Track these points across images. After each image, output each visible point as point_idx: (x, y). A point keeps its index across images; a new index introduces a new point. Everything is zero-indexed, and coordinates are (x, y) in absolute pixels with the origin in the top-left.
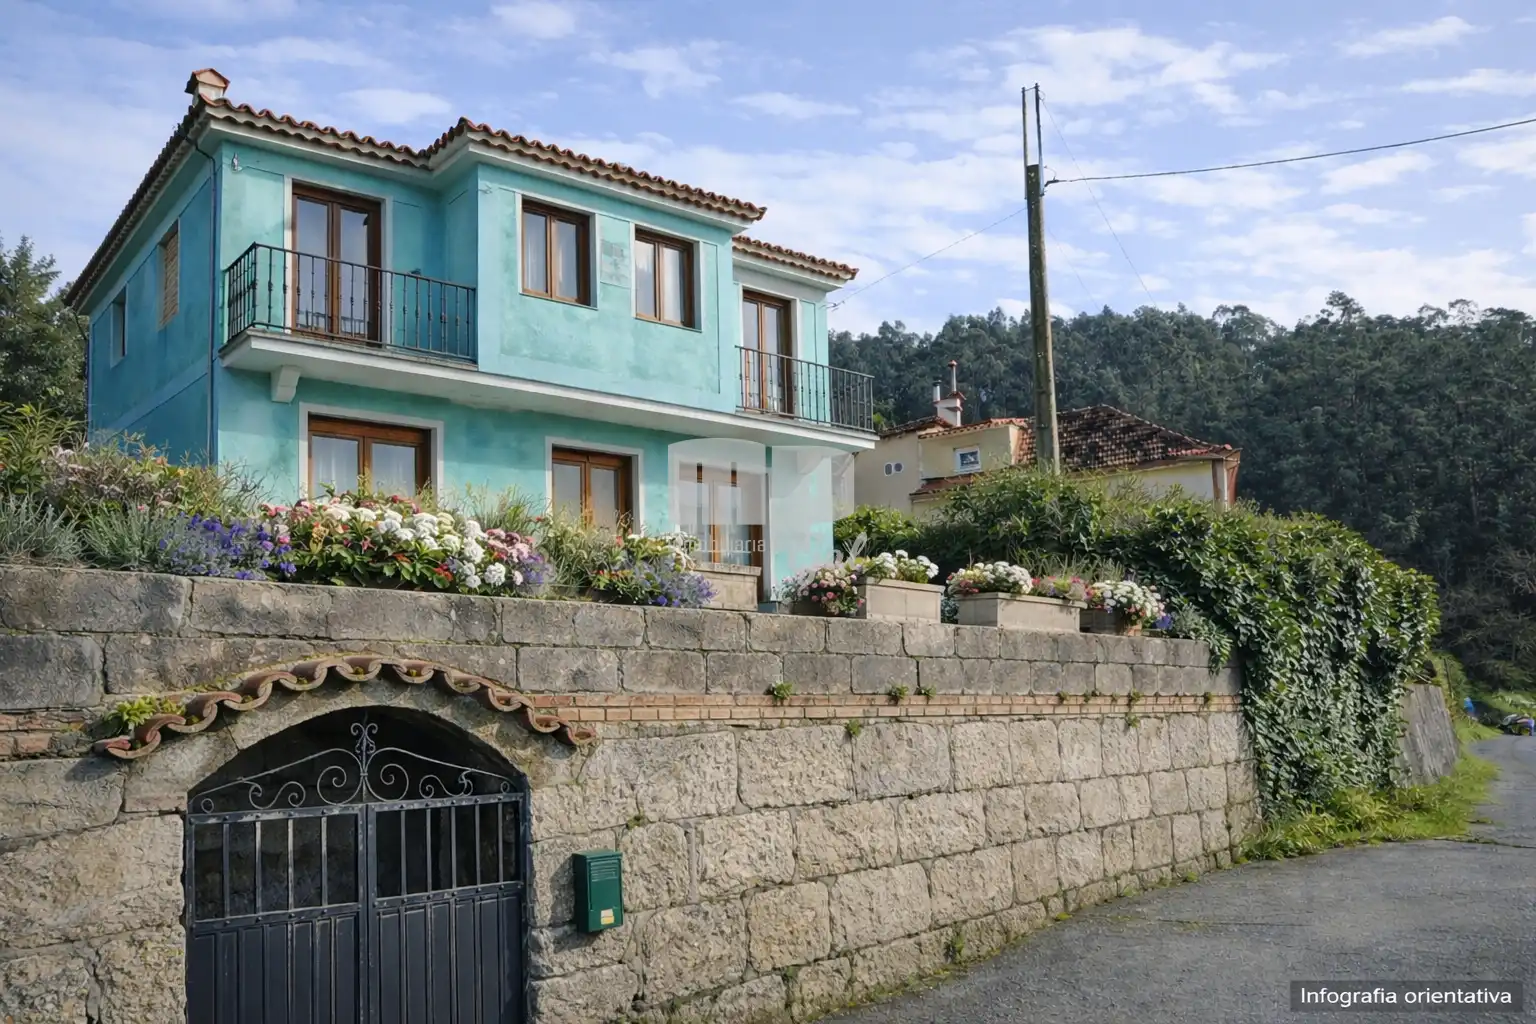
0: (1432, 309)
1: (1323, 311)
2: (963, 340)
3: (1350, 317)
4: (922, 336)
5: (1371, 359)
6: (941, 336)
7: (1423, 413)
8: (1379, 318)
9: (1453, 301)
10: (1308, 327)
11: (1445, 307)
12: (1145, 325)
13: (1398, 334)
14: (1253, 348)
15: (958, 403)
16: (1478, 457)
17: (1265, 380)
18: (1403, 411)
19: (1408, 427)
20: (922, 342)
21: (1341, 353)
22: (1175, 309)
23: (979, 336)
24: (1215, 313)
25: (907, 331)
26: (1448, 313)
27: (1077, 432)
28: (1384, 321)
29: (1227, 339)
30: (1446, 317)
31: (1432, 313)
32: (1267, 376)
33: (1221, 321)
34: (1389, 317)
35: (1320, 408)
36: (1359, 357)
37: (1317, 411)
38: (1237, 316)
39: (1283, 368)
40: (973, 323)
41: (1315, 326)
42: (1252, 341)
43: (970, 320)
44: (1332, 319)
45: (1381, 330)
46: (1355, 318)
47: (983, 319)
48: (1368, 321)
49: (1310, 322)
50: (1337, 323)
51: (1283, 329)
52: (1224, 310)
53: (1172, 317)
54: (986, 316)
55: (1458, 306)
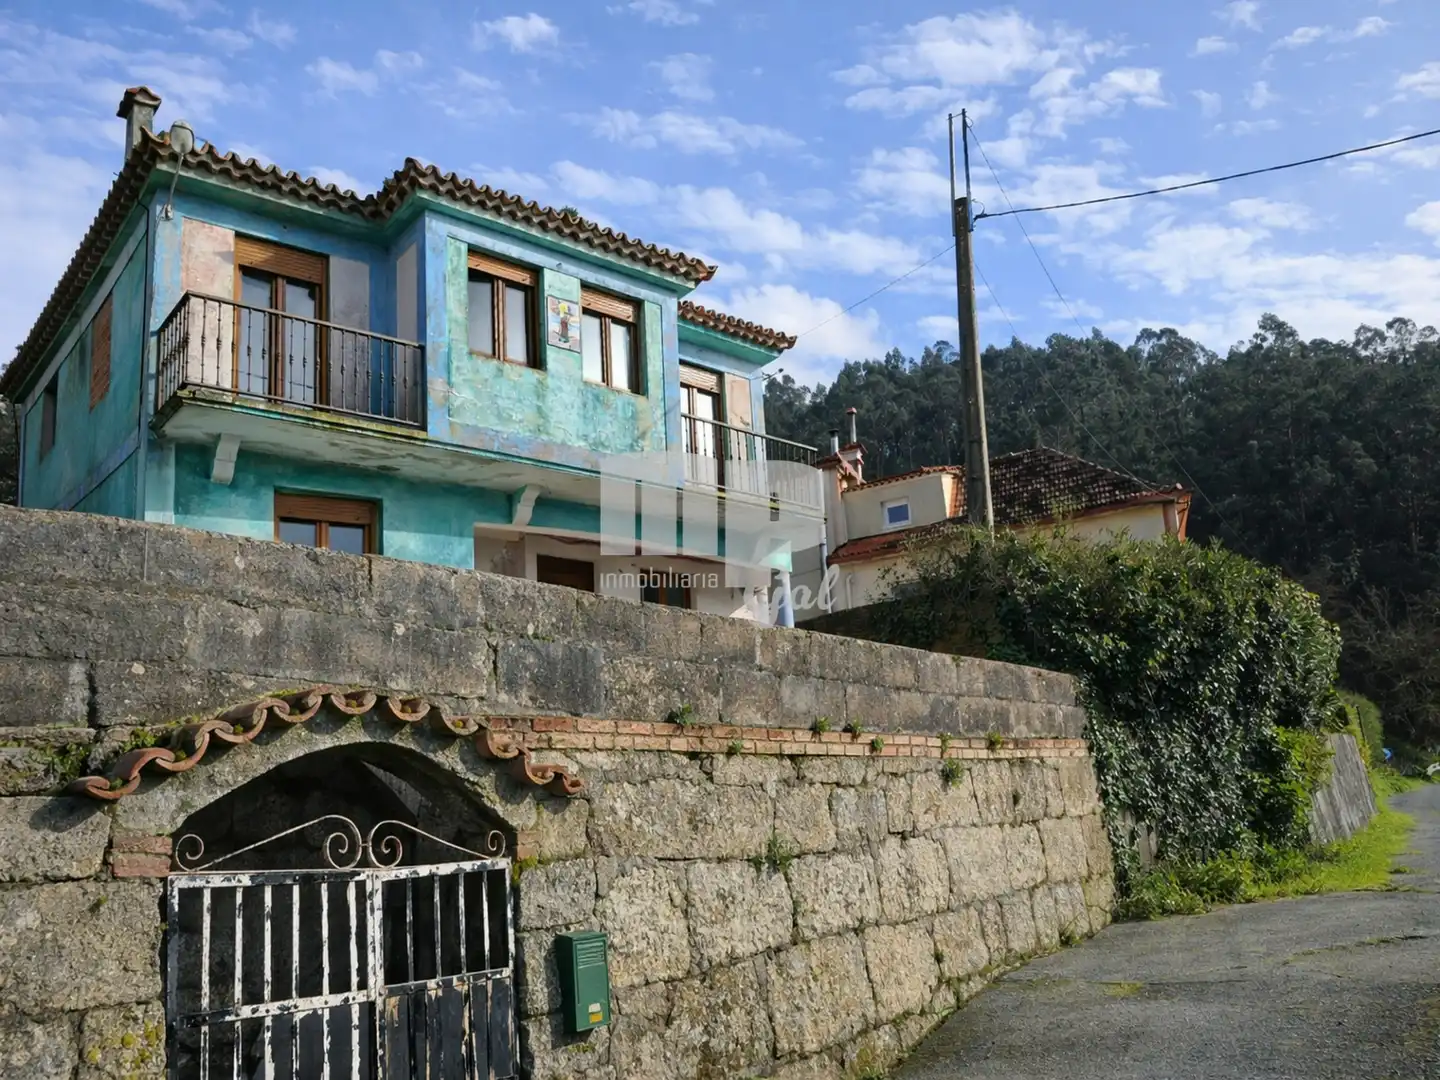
0: (1370, 330)
1: (1256, 336)
2: (860, 388)
3: (1283, 342)
4: (813, 389)
5: (1305, 388)
6: (835, 386)
7: (1359, 444)
8: (1314, 342)
9: (1390, 320)
10: (1241, 355)
11: (1383, 328)
12: (1060, 356)
13: (1334, 359)
14: (1181, 379)
15: (859, 455)
16: (1417, 490)
17: (1197, 415)
18: (1340, 442)
19: (1345, 460)
20: (815, 396)
21: (1275, 380)
22: (1090, 335)
23: (878, 383)
24: (1138, 339)
25: (797, 386)
26: (1387, 334)
27: (1016, 478)
28: (1319, 345)
29: (1154, 368)
30: (1383, 339)
31: (1369, 334)
32: (1199, 411)
33: (1146, 348)
34: (1323, 342)
35: (1255, 442)
36: (1294, 385)
37: (1252, 446)
38: (1164, 341)
39: (1214, 401)
40: (870, 368)
41: (1249, 353)
42: (1179, 371)
43: (867, 366)
44: (1265, 345)
45: (1316, 355)
46: (1288, 342)
47: (880, 364)
48: (1302, 344)
49: (1243, 349)
50: (1270, 349)
51: (1214, 356)
52: (1147, 334)
53: (1087, 344)
54: (882, 359)
55: (1396, 325)
